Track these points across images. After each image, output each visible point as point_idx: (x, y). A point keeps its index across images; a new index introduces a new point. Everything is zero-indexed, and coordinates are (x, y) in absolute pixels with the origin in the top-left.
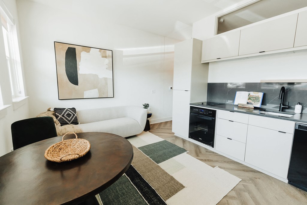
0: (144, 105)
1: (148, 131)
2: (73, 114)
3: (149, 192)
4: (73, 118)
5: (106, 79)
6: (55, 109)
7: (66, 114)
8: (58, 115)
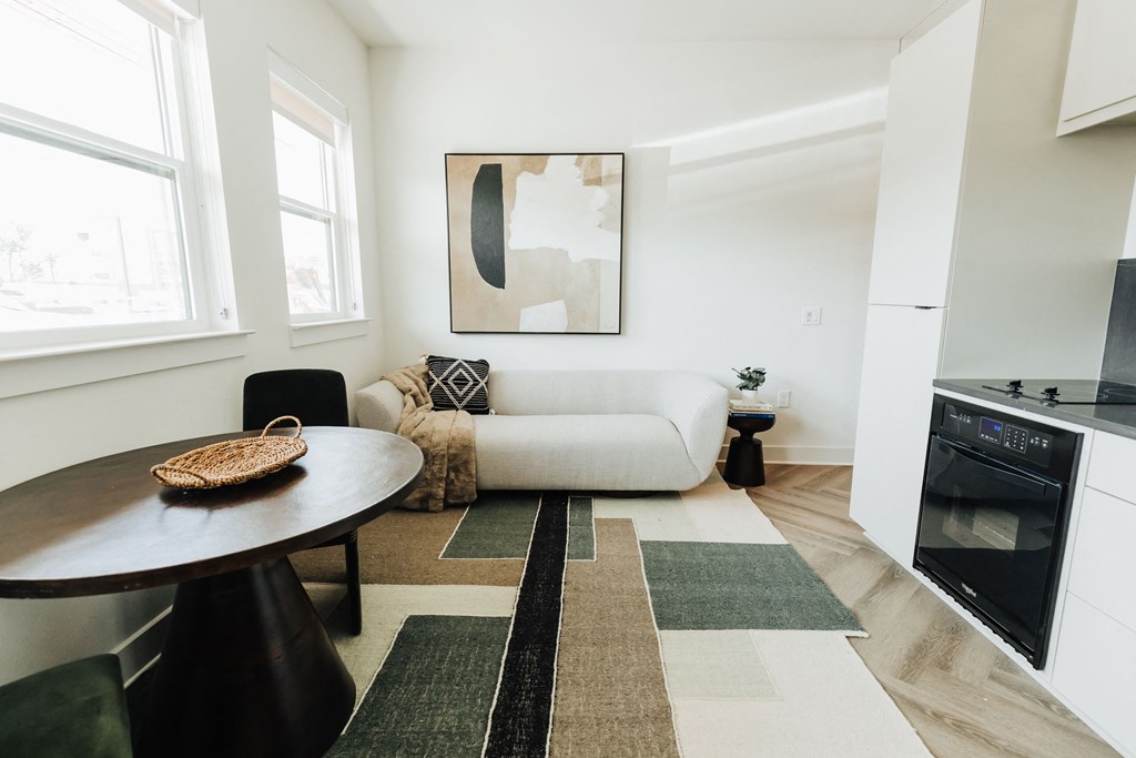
0: (743, 376)
1: (744, 490)
2: (475, 380)
3: (523, 716)
4: (473, 393)
5: (594, 265)
6: (431, 357)
7: (452, 378)
8: (434, 377)
